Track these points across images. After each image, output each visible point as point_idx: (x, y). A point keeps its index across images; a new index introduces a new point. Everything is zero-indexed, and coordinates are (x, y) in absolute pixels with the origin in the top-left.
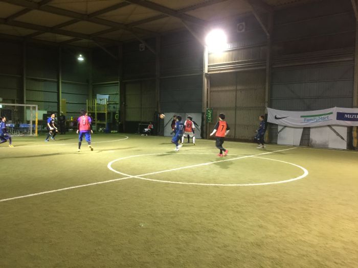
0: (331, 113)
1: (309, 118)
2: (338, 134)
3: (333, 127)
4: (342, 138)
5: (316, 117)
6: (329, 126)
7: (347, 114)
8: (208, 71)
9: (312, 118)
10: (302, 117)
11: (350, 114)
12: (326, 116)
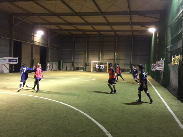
0: (7, 59)
2: (6, 67)
4: (8, 69)
5: (3, 61)
6: (4, 64)
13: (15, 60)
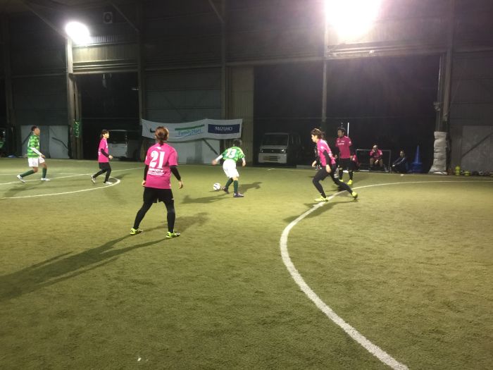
0: (203, 125)
1: (183, 131)
2: (212, 149)
3: (207, 141)
4: (216, 153)
5: (190, 130)
7: (218, 126)
8: (74, 71)
9: (186, 131)
10: (176, 129)
11: (220, 126)
12: (199, 128)
13: (229, 129)
